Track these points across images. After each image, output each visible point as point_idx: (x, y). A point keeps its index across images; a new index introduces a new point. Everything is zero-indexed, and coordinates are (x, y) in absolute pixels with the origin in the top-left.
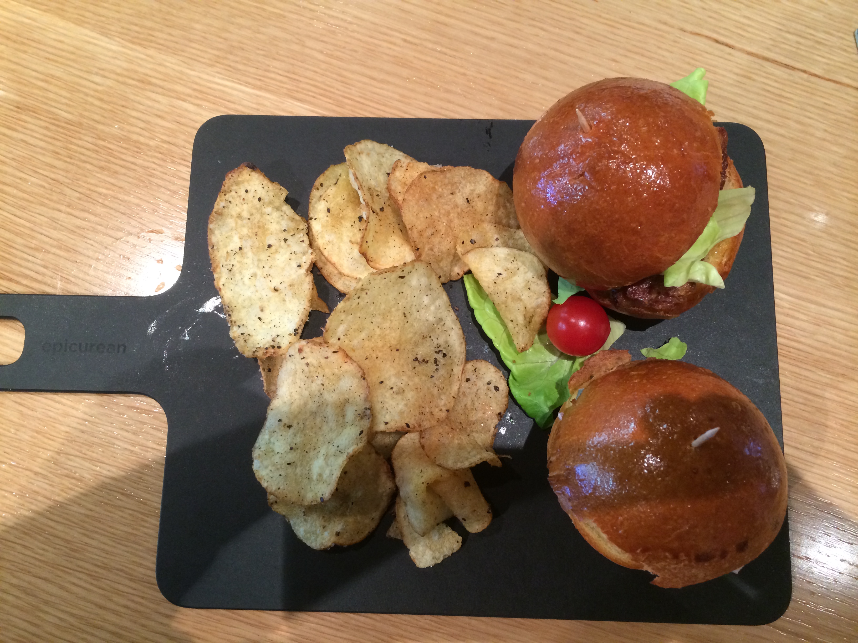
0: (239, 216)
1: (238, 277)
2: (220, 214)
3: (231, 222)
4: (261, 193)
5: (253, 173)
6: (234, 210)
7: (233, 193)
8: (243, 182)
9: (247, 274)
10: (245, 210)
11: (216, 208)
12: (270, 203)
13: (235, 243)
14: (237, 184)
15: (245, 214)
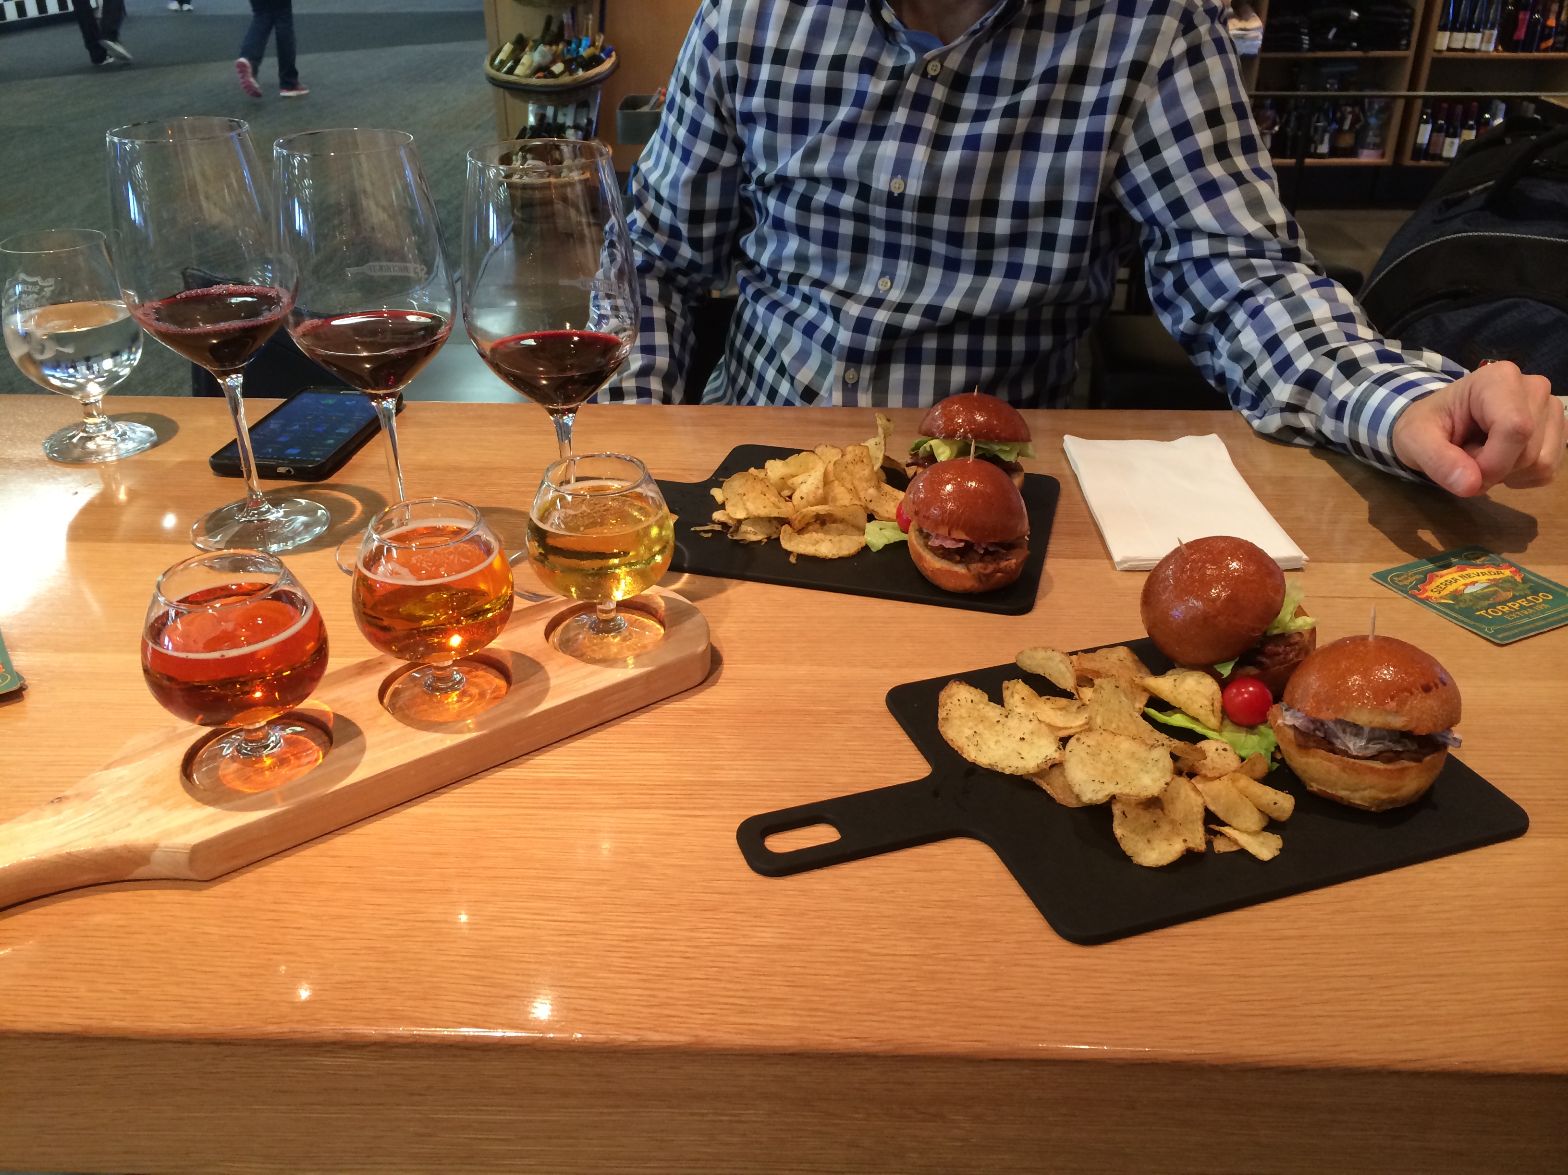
0: (961, 717)
1: (984, 748)
2: (946, 719)
3: (957, 722)
4: (970, 697)
5: (960, 686)
6: (955, 714)
7: (949, 705)
8: (954, 694)
9: (991, 743)
10: (963, 712)
11: (940, 717)
12: (981, 702)
13: (968, 732)
14: (950, 697)
15: (965, 715)
